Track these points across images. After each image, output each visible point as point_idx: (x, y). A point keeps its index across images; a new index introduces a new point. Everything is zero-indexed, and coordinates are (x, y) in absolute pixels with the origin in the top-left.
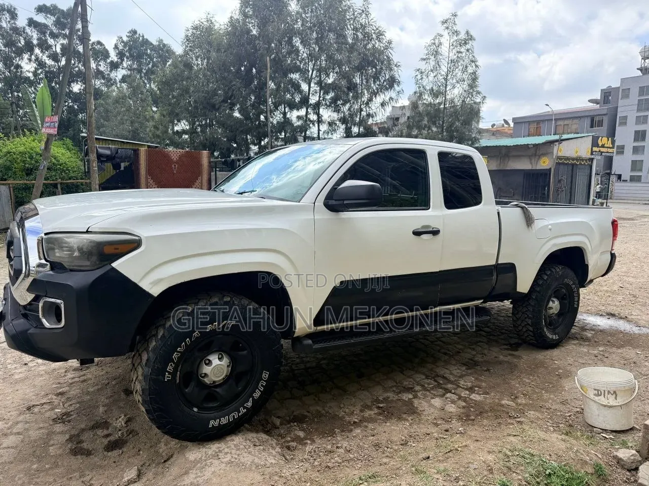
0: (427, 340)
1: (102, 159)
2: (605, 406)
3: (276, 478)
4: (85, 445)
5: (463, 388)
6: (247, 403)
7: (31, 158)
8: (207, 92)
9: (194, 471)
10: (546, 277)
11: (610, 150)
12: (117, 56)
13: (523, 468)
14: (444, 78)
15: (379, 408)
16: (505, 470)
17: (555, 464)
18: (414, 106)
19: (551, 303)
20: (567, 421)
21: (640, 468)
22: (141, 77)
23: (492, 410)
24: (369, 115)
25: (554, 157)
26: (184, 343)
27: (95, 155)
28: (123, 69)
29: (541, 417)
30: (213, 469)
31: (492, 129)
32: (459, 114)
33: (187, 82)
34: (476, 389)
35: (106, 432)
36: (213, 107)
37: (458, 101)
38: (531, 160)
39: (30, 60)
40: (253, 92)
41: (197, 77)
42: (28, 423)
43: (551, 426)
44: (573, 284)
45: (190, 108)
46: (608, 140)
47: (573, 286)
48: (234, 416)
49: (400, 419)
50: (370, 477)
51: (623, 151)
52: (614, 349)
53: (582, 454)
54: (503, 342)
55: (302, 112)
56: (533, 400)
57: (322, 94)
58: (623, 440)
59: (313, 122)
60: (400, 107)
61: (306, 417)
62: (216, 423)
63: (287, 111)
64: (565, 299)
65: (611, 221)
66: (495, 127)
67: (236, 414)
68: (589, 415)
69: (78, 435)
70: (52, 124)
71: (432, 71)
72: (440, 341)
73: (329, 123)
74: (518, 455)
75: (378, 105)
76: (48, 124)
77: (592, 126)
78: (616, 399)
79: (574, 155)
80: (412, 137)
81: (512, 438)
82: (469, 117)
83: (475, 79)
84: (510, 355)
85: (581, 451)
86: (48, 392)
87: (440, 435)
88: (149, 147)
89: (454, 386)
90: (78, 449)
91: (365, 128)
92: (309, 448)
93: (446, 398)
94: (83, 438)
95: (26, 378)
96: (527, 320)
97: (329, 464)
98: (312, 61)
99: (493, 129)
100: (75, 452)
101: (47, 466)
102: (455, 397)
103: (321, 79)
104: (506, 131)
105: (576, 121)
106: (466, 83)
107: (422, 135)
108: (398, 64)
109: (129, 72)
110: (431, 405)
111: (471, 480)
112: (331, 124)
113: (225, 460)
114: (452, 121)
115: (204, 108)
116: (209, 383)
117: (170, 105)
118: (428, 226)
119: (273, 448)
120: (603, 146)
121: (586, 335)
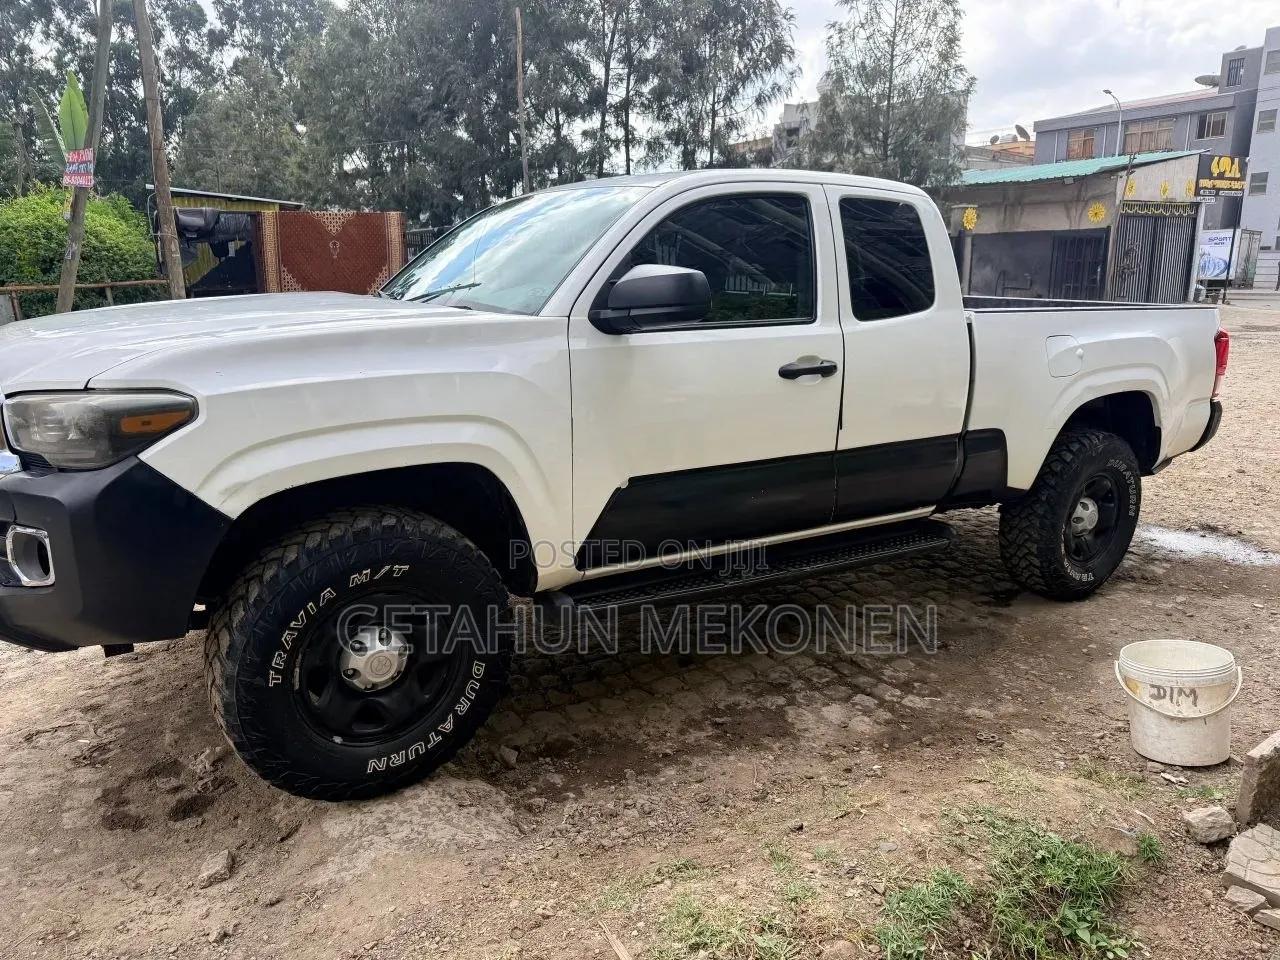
0: (826, 587)
1: (187, 235)
2: (1172, 719)
3: (495, 871)
4: (132, 809)
5: (890, 684)
6: (443, 723)
7: (49, 237)
8: (400, 89)
9: (337, 859)
10: (1069, 457)
11: (1236, 185)
12: (221, 18)
13: (988, 848)
14: (888, 41)
15: (716, 725)
16: (952, 852)
17: (1056, 839)
18: (827, 101)
19: (1079, 508)
20: (1094, 749)
21: (1233, 843)
22: (272, 64)
23: (945, 727)
24: (731, 125)
25: (1118, 202)
26: (302, 612)
27: (173, 226)
28: (233, 45)
29: (1042, 740)
30: (373, 855)
31: (991, 148)
32: (919, 116)
33: (360, 68)
34: (916, 685)
35: (174, 782)
36: (413, 121)
37: (918, 89)
38: (1068, 210)
39: (47, 35)
40: (493, 84)
41: (380, 56)
42: (26, 766)
43: (1060, 759)
44: (1126, 470)
45: (367, 124)
46: (1233, 163)
47: (1128, 474)
48: (417, 750)
49: (757, 746)
50: (678, 869)
51: (1265, 186)
52: (1208, 600)
53: (1114, 818)
54: (981, 588)
55: (594, 122)
56: (1029, 706)
57: (632, 82)
58: (1203, 786)
59: (616, 143)
60: (798, 106)
61: (571, 745)
62: (382, 765)
63: (561, 122)
64: (1111, 500)
65: (1214, 334)
66: (998, 142)
67: (421, 745)
68: (1140, 736)
69: (120, 790)
70: (82, 166)
71: (862, 26)
72: (851, 589)
73: (649, 143)
74: (981, 821)
75: (751, 101)
76: (74, 167)
77: (1201, 135)
78: (1195, 704)
79: (1159, 198)
80: (823, 170)
81: (973, 787)
82: (941, 121)
83: (952, 41)
84: (993, 614)
85: (1114, 812)
86: (67, 704)
87: (833, 780)
88: (282, 207)
89: (872, 680)
90: (118, 816)
91: (721, 152)
92: (569, 808)
93: (854, 704)
94: (129, 794)
95: (29, 677)
96: (1029, 544)
97: (605, 842)
98: (611, 13)
99: (994, 148)
100: (113, 822)
101: (56, 850)
102: (870, 702)
103: (629, 50)
104: (1021, 151)
105: (1166, 125)
106: (933, 49)
107: (842, 163)
108: (791, 12)
109: (247, 54)
110: (821, 719)
111: (878, 874)
112: (654, 146)
113: (399, 836)
114: (904, 132)
115: (396, 122)
116: (363, 687)
117: (327, 118)
118: (813, 358)
119: (499, 810)
120: (1221, 176)
121: (1153, 571)
